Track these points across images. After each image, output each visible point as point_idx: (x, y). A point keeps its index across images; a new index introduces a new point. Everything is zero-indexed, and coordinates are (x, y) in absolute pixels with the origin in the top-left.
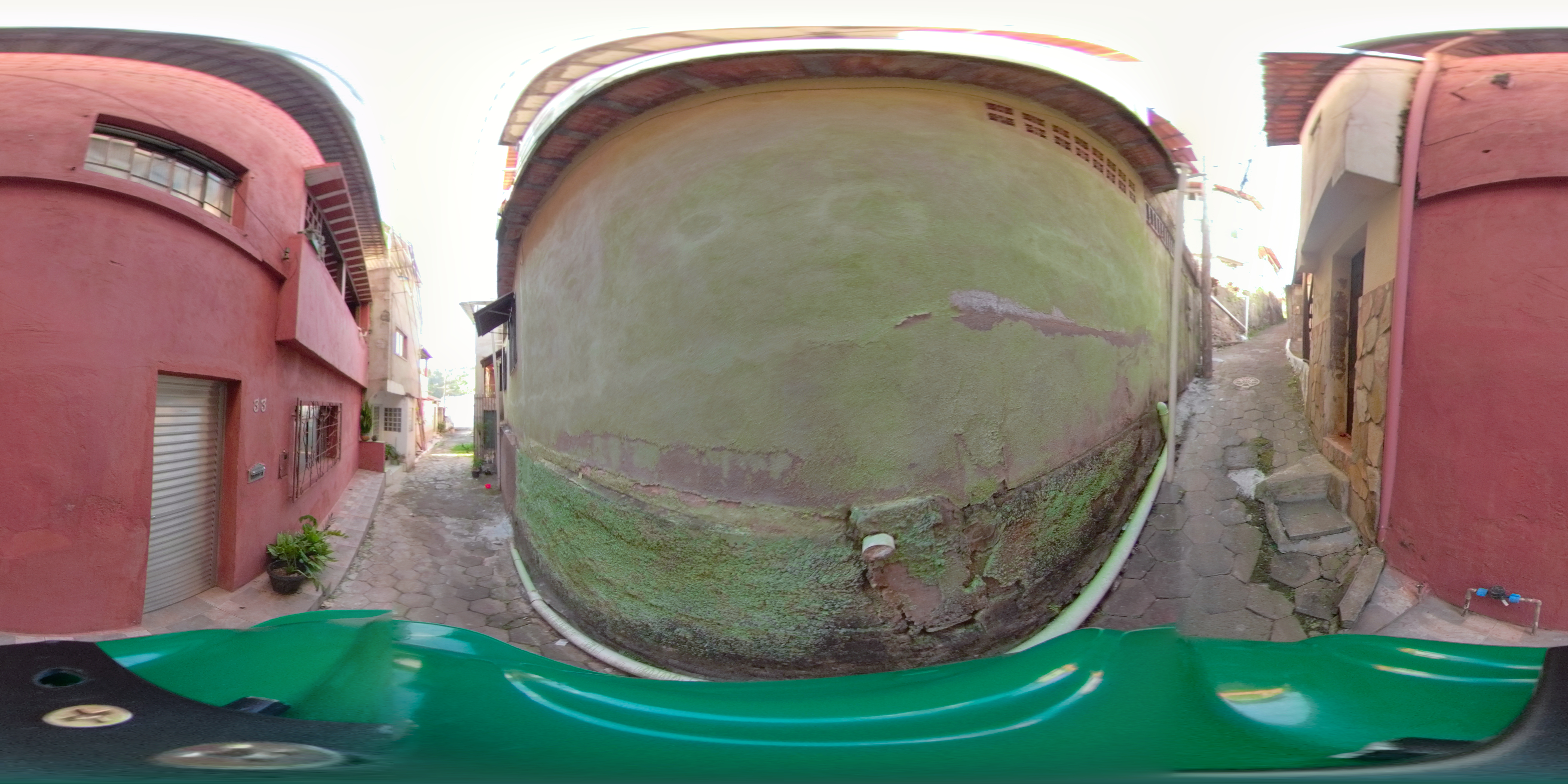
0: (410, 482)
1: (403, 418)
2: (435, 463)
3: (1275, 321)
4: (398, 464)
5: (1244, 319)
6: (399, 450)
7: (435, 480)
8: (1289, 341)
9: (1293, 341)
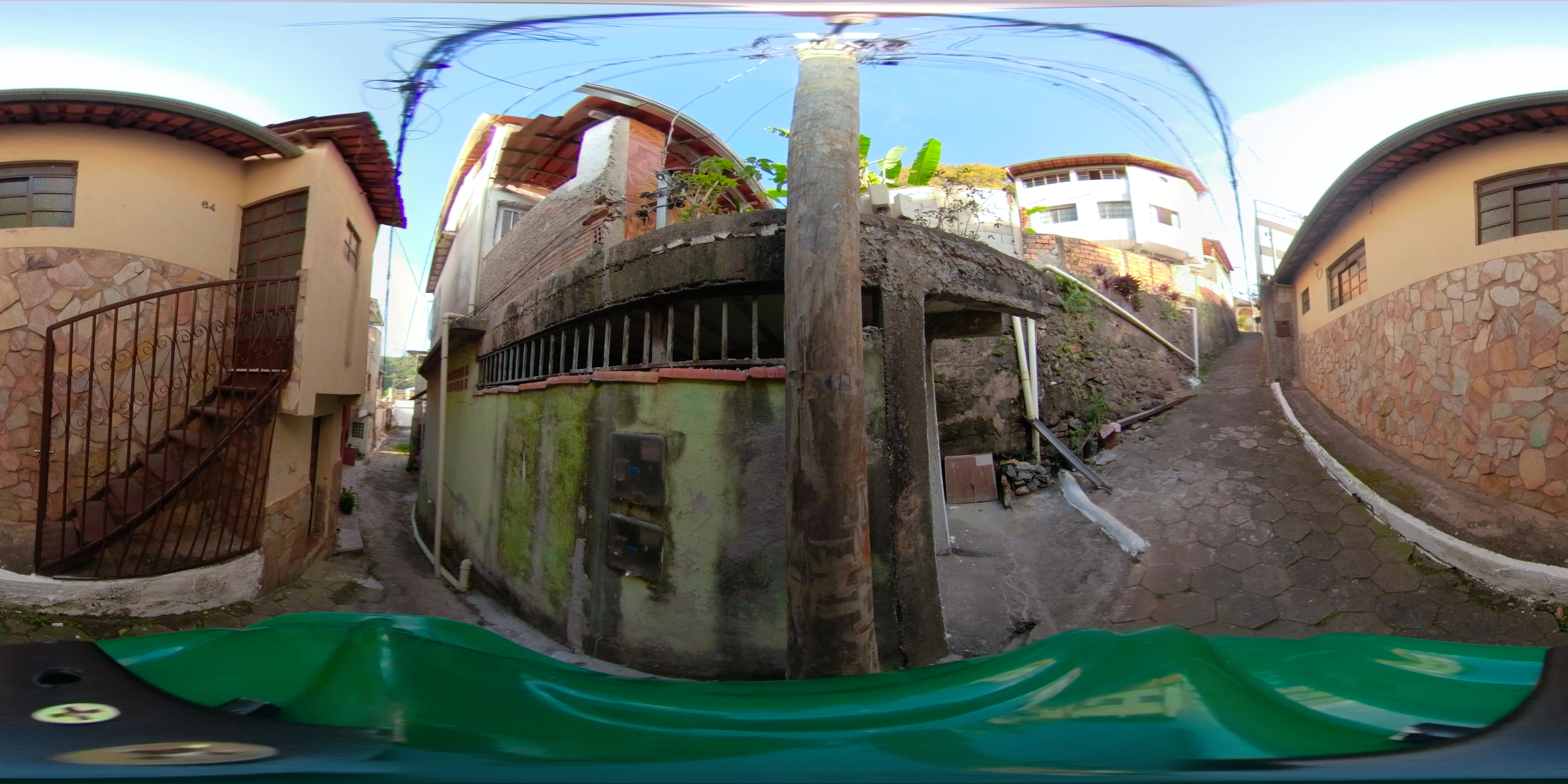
0: (370, 472)
1: (365, 429)
2: (384, 459)
3: (1231, 339)
4: (361, 460)
5: (1192, 345)
6: (361, 450)
7: (384, 471)
8: (1276, 386)
9: (1286, 387)
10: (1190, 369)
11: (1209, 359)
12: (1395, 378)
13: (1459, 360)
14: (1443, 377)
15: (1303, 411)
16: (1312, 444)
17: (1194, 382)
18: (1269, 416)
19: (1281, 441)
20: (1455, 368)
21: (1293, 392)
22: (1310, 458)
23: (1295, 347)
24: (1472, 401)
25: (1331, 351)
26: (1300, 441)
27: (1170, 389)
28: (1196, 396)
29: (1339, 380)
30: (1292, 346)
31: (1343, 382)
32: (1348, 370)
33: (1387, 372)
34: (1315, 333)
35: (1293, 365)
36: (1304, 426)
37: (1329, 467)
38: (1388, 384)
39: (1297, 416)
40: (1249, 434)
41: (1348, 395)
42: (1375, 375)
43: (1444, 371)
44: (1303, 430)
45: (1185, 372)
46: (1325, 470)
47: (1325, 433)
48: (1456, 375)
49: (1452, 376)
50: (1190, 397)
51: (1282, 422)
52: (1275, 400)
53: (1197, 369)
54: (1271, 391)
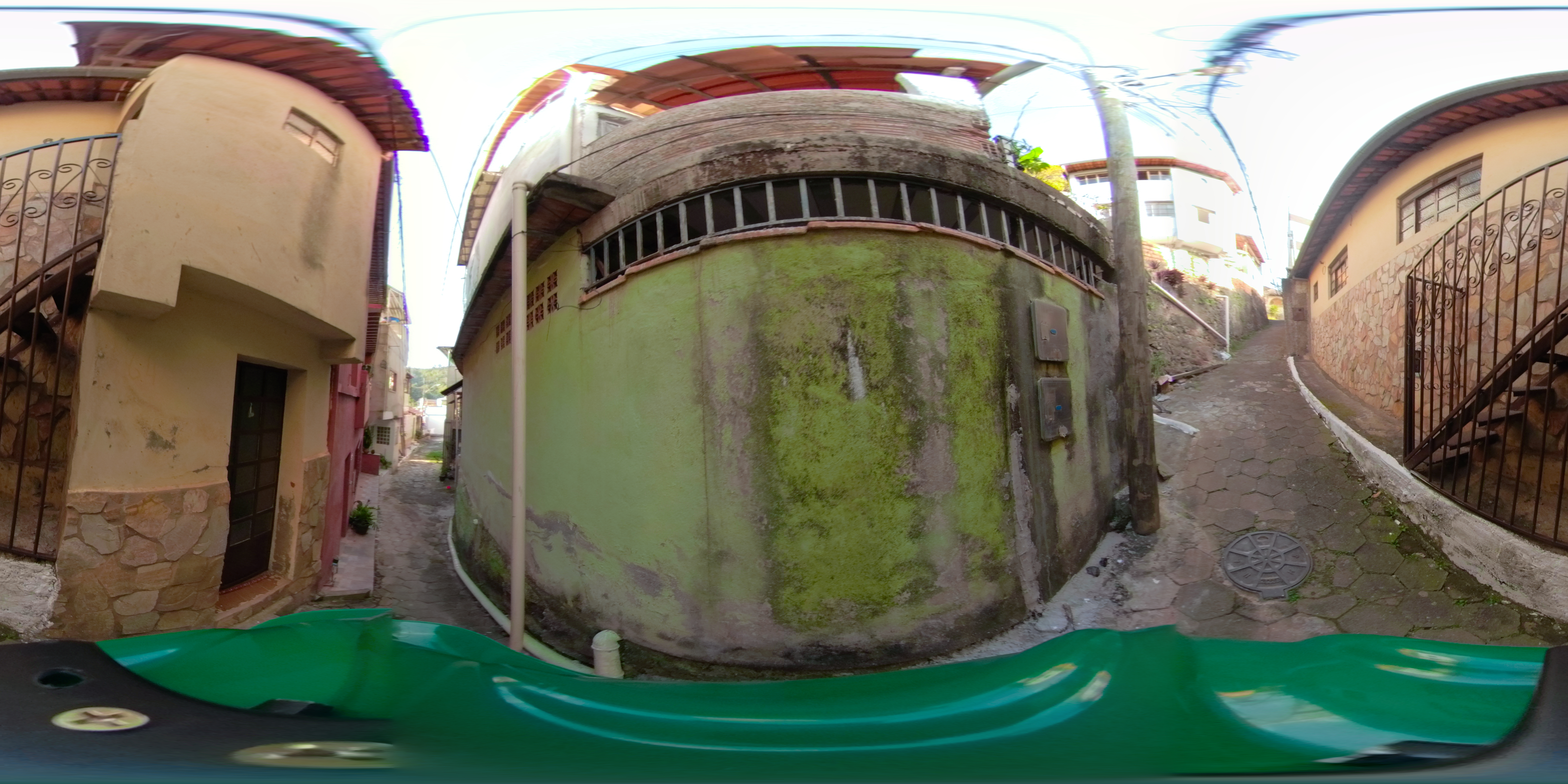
0: (396, 482)
1: (391, 434)
2: (413, 468)
4: (386, 468)
5: (1224, 327)
6: (388, 459)
7: (413, 481)
8: (1291, 360)
9: (1298, 359)
10: (1223, 346)
11: (1238, 340)
12: (1358, 342)
13: (1386, 324)
14: (1378, 336)
15: (1306, 374)
16: (1305, 391)
17: (1226, 355)
18: (1281, 377)
19: (1284, 389)
20: (1384, 329)
21: (1303, 363)
22: (1303, 399)
23: (1308, 329)
24: (1390, 349)
25: (1328, 329)
26: (1298, 390)
27: (1206, 360)
28: (1226, 365)
29: (1332, 351)
30: (1306, 328)
31: (1334, 351)
32: (1337, 342)
33: (1355, 338)
34: (1320, 316)
35: (1306, 343)
36: (1303, 382)
37: (1311, 402)
38: (1355, 347)
39: (1300, 376)
40: (1262, 385)
41: (1337, 360)
42: (1349, 341)
43: (1379, 333)
44: (1301, 383)
45: (1218, 348)
46: (1308, 404)
47: (1316, 386)
48: (1384, 334)
49: (1382, 334)
50: (1222, 365)
51: (1289, 380)
52: (1288, 368)
53: (1228, 346)
54: (1286, 362)
